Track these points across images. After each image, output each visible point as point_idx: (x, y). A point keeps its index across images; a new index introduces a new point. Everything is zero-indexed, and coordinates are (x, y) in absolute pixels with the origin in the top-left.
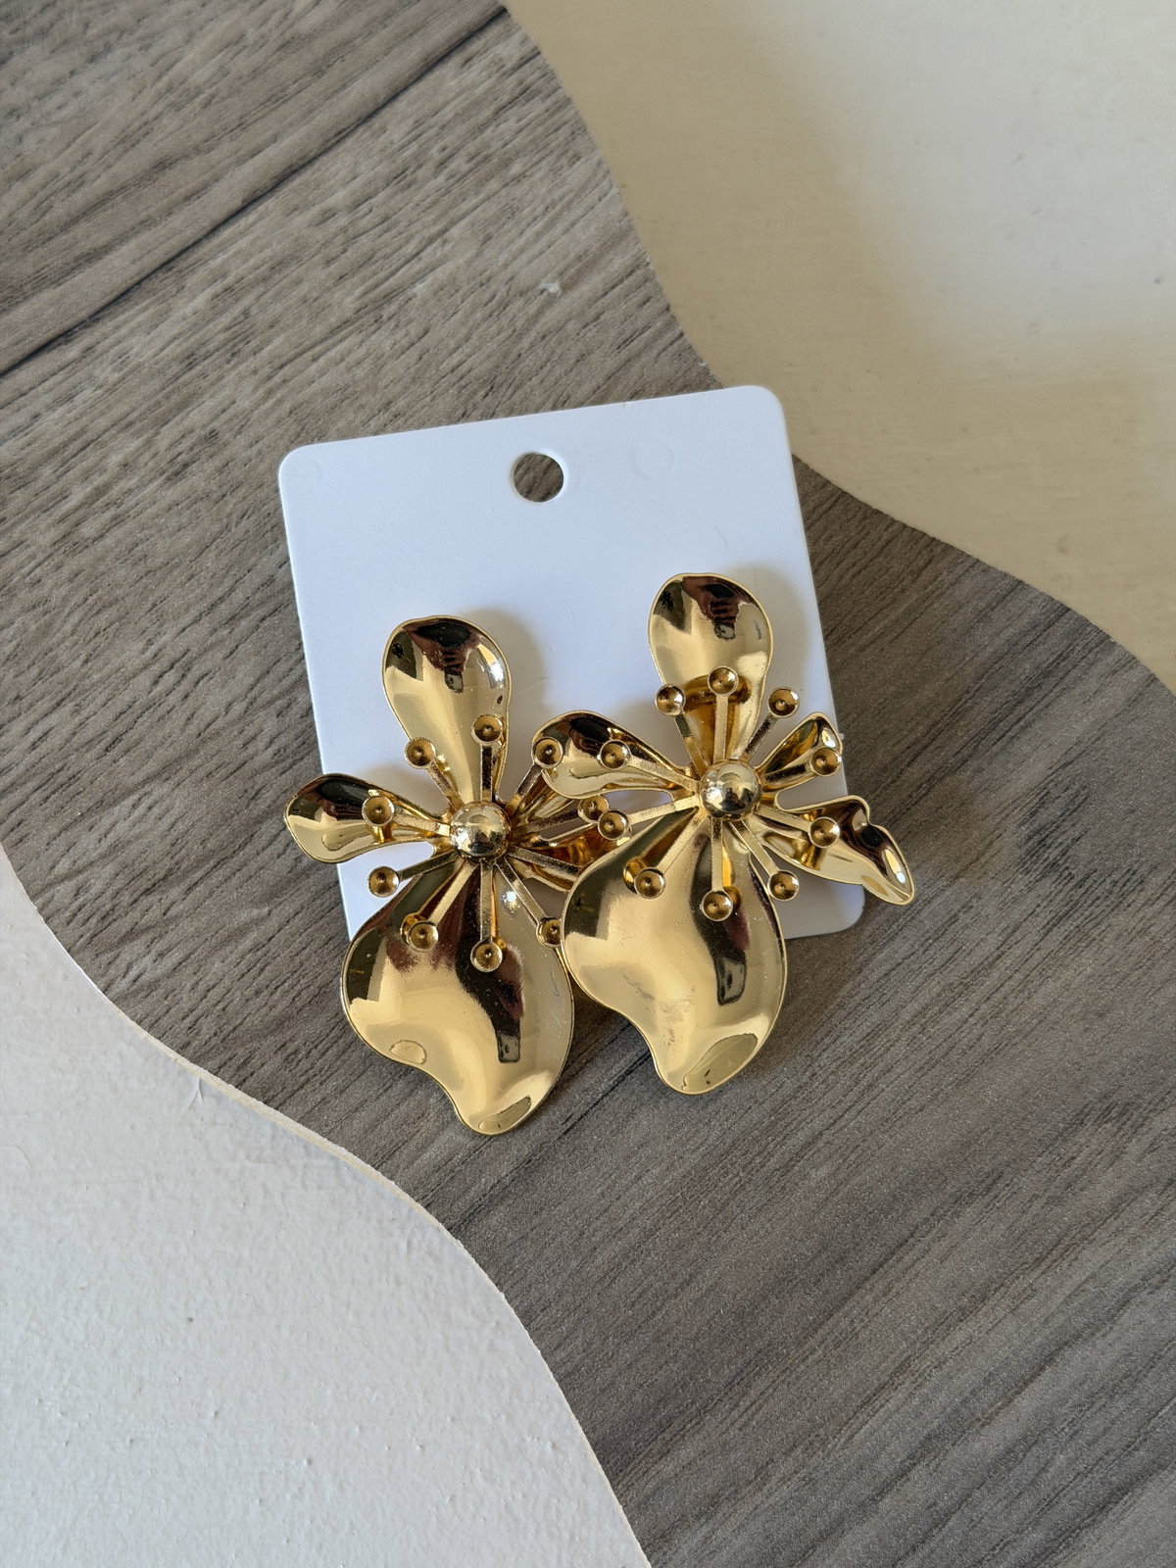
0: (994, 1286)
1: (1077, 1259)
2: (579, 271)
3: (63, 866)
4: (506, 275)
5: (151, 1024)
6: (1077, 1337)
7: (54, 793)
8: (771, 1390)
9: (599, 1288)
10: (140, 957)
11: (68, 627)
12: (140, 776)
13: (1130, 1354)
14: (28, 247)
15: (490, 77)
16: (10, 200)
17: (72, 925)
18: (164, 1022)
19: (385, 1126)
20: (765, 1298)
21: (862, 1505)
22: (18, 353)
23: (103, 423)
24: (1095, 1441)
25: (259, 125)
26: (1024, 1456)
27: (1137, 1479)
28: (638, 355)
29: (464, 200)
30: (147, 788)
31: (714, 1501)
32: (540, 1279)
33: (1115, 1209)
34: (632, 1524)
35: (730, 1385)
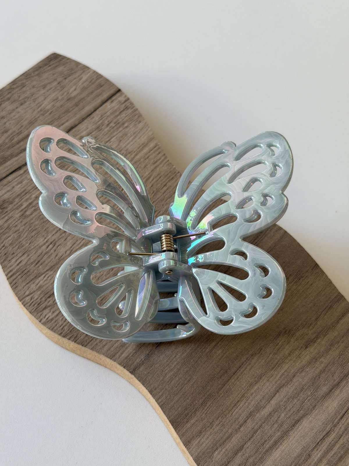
0: (263, 375)
1: (281, 367)
2: (143, 147)
3: (27, 293)
4: (125, 149)
5: (52, 329)
6: (284, 385)
7: (24, 275)
8: (212, 404)
9: (168, 383)
10: (48, 313)
11: (25, 236)
12: (45, 270)
13: (296, 388)
14: (9, 148)
15: (118, 105)
16: (3, 138)
17: (31, 306)
18: (55, 328)
19: (112, 349)
20: (208, 382)
21: (237, 429)
22: (8, 173)
23: (30, 188)
24: (290, 410)
25: (63, 118)
26: (274, 414)
27: (301, 418)
28: (159, 165)
29: (114, 133)
30: (47, 273)
31: (201, 432)
32: (153, 382)
33: (290, 354)
34: (181, 439)
35: (202, 404)
